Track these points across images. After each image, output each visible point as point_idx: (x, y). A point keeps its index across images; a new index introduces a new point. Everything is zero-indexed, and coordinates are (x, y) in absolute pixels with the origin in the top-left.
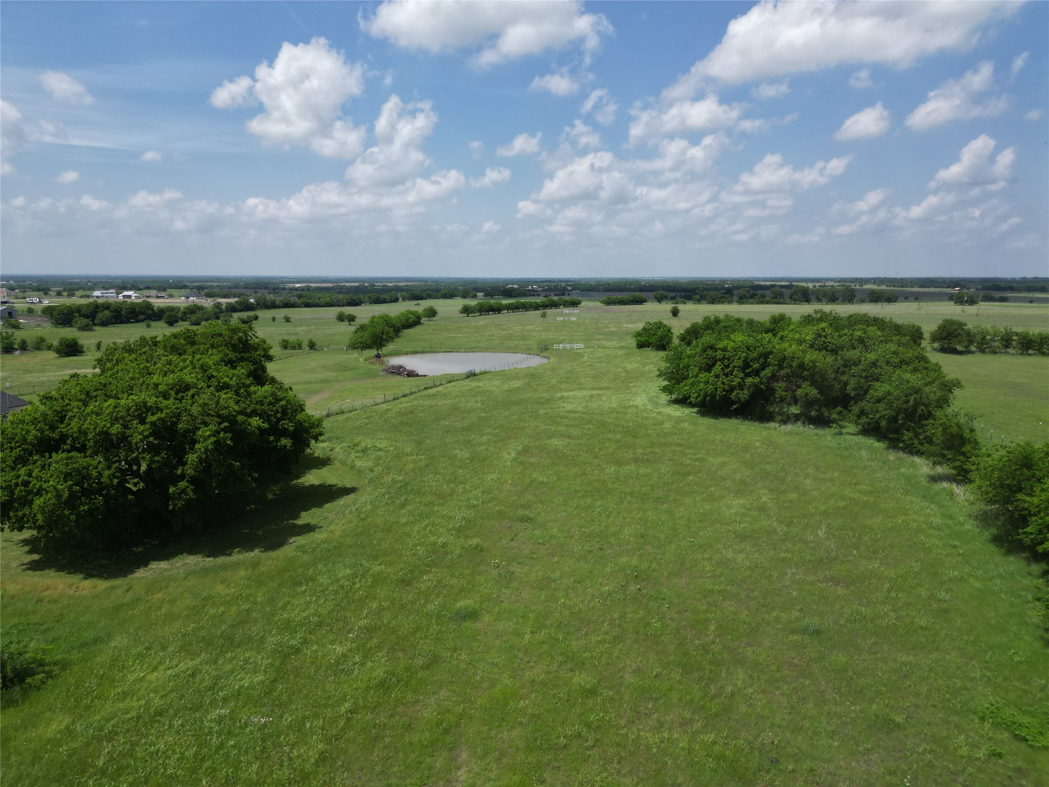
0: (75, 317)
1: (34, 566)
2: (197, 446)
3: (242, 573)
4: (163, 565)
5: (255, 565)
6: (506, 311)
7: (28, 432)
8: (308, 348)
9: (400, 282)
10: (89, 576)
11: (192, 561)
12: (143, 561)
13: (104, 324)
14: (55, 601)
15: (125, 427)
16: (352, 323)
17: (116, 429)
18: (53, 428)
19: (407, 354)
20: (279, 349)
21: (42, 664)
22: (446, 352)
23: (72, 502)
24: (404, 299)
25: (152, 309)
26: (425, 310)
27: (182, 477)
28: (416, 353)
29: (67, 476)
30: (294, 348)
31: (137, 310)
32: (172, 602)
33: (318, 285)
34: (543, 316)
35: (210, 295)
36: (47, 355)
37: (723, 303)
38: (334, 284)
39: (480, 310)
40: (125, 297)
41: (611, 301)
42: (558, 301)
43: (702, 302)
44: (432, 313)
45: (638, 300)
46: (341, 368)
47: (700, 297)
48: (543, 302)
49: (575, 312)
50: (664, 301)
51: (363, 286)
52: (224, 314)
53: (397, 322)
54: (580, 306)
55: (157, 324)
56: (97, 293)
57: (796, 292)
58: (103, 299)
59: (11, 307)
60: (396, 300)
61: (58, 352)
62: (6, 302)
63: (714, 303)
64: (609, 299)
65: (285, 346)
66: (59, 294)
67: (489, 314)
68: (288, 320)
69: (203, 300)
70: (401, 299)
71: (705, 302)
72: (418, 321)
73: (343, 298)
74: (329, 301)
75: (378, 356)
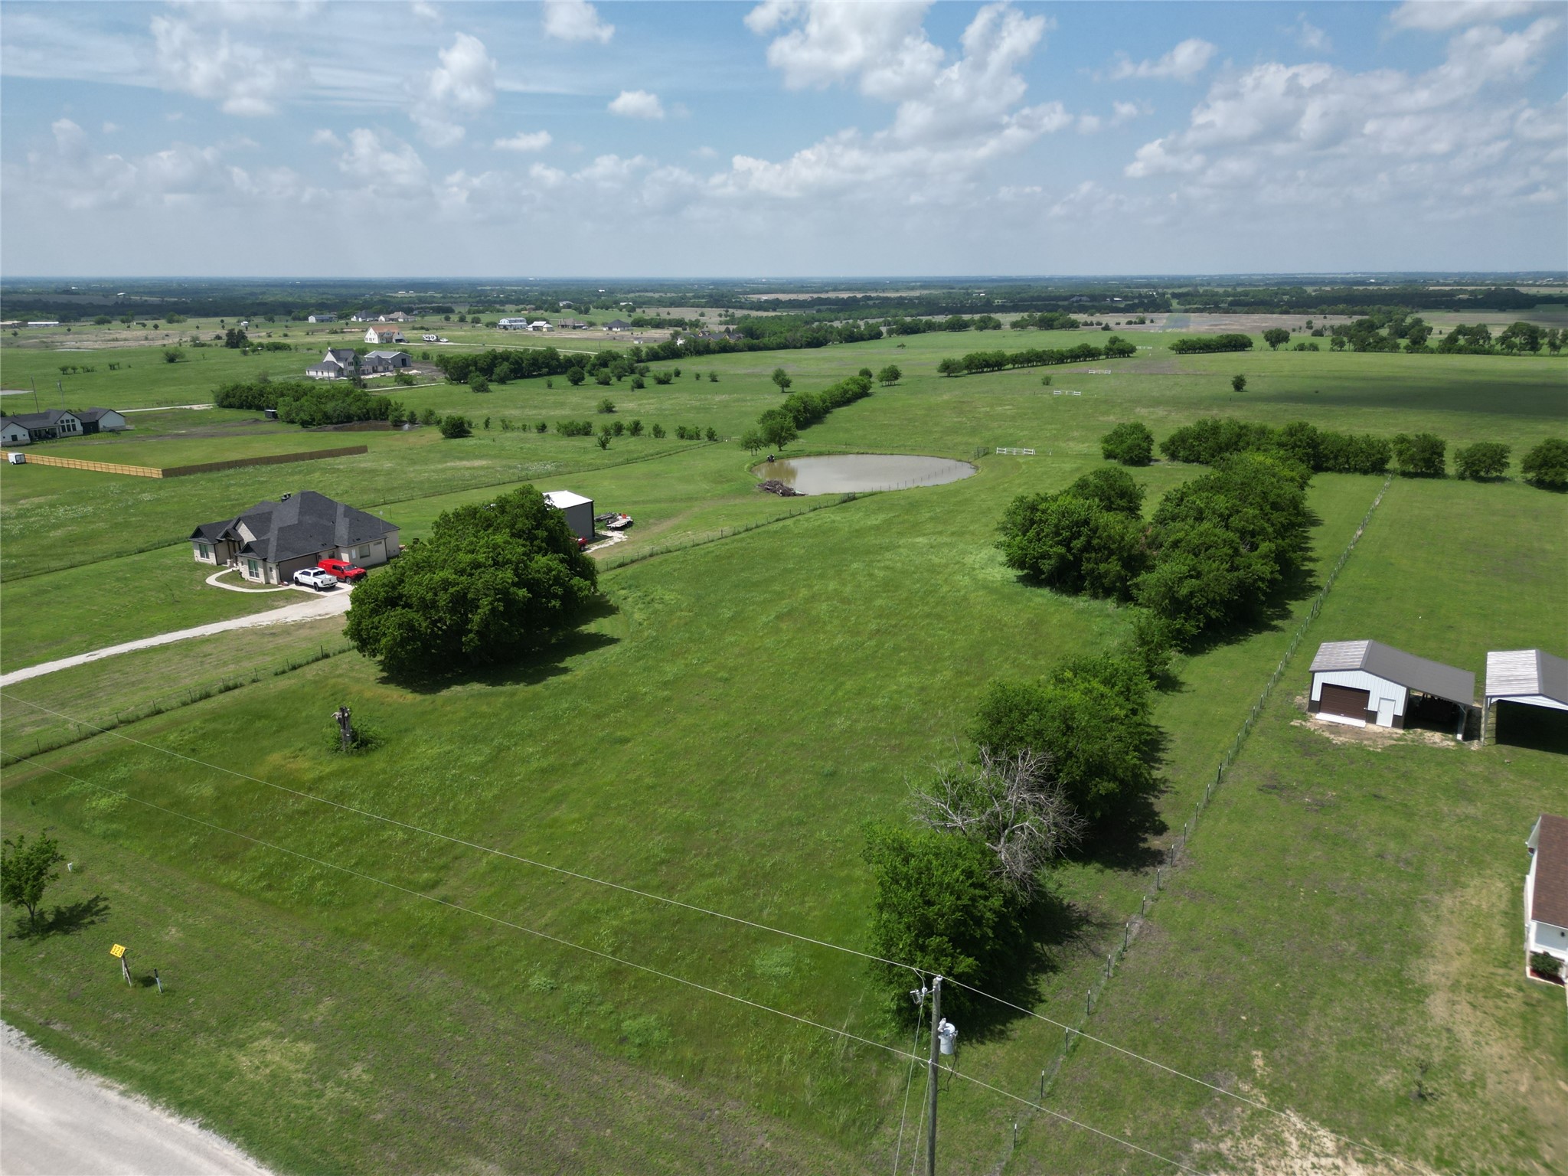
0: (471, 372)
1: (384, 681)
2: (479, 611)
3: (502, 699)
4: (459, 688)
5: (513, 694)
6: (1010, 366)
7: (379, 593)
8: (706, 439)
9: (913, 289)
10: (414, 691)
11: (476, 687)
12: (447, 684)
13: (502, 381)
14: (390, 705)
15: (436, 594)
16: (786, 390)
17: (429, 596)
18: (394, 588)
19: (809, 455)
20: (676, 437)
21: (375, 738)
23: (403, 642)
24: (890, 333)
25: (558, 360)
26: (884, 371)
27: (470, 631)
28: (820, 454)
29: (400, 626)
30: (691, 438)
31: (541, 360)
32: (454, 713)
33: (793, 297)
34: (1047, 382)
35: (639, 324)
36: (434, 434)
37: (1381, 350)
38: (815, 296)
39: (968, 367)
40: (536, 328)
41: (1186, 347)
42: (1096, 349)
43: (1346, 347)
44: (892, 375)
45: (1237, 344)
46: (719, 478)
47: (1345, 339)
48: (1071, 351)
49: (1105, 372)
50: (1282, 346)
51: (854, 300)
52: (642, 365)
53: (824, 401)
54: (1134, 354)
55: (561, 380)
56: (504, 322)
57: (1514, 333)
58: (511, 330)
59: (405, 351)
60: (878, 336)
61: (444, 432)
62: (400, 340)
63: (1364, 351)
64: (1184, 342)
65: (682, 434)
66: (462, 320)
67: (982, 372)
68: (714, 379)
69: (628, 333)
70: (885, 335)
71: (1352, 347)
72: (863, 392)
73: (802, 336)
74: (783, 340)
75: (771, 460)
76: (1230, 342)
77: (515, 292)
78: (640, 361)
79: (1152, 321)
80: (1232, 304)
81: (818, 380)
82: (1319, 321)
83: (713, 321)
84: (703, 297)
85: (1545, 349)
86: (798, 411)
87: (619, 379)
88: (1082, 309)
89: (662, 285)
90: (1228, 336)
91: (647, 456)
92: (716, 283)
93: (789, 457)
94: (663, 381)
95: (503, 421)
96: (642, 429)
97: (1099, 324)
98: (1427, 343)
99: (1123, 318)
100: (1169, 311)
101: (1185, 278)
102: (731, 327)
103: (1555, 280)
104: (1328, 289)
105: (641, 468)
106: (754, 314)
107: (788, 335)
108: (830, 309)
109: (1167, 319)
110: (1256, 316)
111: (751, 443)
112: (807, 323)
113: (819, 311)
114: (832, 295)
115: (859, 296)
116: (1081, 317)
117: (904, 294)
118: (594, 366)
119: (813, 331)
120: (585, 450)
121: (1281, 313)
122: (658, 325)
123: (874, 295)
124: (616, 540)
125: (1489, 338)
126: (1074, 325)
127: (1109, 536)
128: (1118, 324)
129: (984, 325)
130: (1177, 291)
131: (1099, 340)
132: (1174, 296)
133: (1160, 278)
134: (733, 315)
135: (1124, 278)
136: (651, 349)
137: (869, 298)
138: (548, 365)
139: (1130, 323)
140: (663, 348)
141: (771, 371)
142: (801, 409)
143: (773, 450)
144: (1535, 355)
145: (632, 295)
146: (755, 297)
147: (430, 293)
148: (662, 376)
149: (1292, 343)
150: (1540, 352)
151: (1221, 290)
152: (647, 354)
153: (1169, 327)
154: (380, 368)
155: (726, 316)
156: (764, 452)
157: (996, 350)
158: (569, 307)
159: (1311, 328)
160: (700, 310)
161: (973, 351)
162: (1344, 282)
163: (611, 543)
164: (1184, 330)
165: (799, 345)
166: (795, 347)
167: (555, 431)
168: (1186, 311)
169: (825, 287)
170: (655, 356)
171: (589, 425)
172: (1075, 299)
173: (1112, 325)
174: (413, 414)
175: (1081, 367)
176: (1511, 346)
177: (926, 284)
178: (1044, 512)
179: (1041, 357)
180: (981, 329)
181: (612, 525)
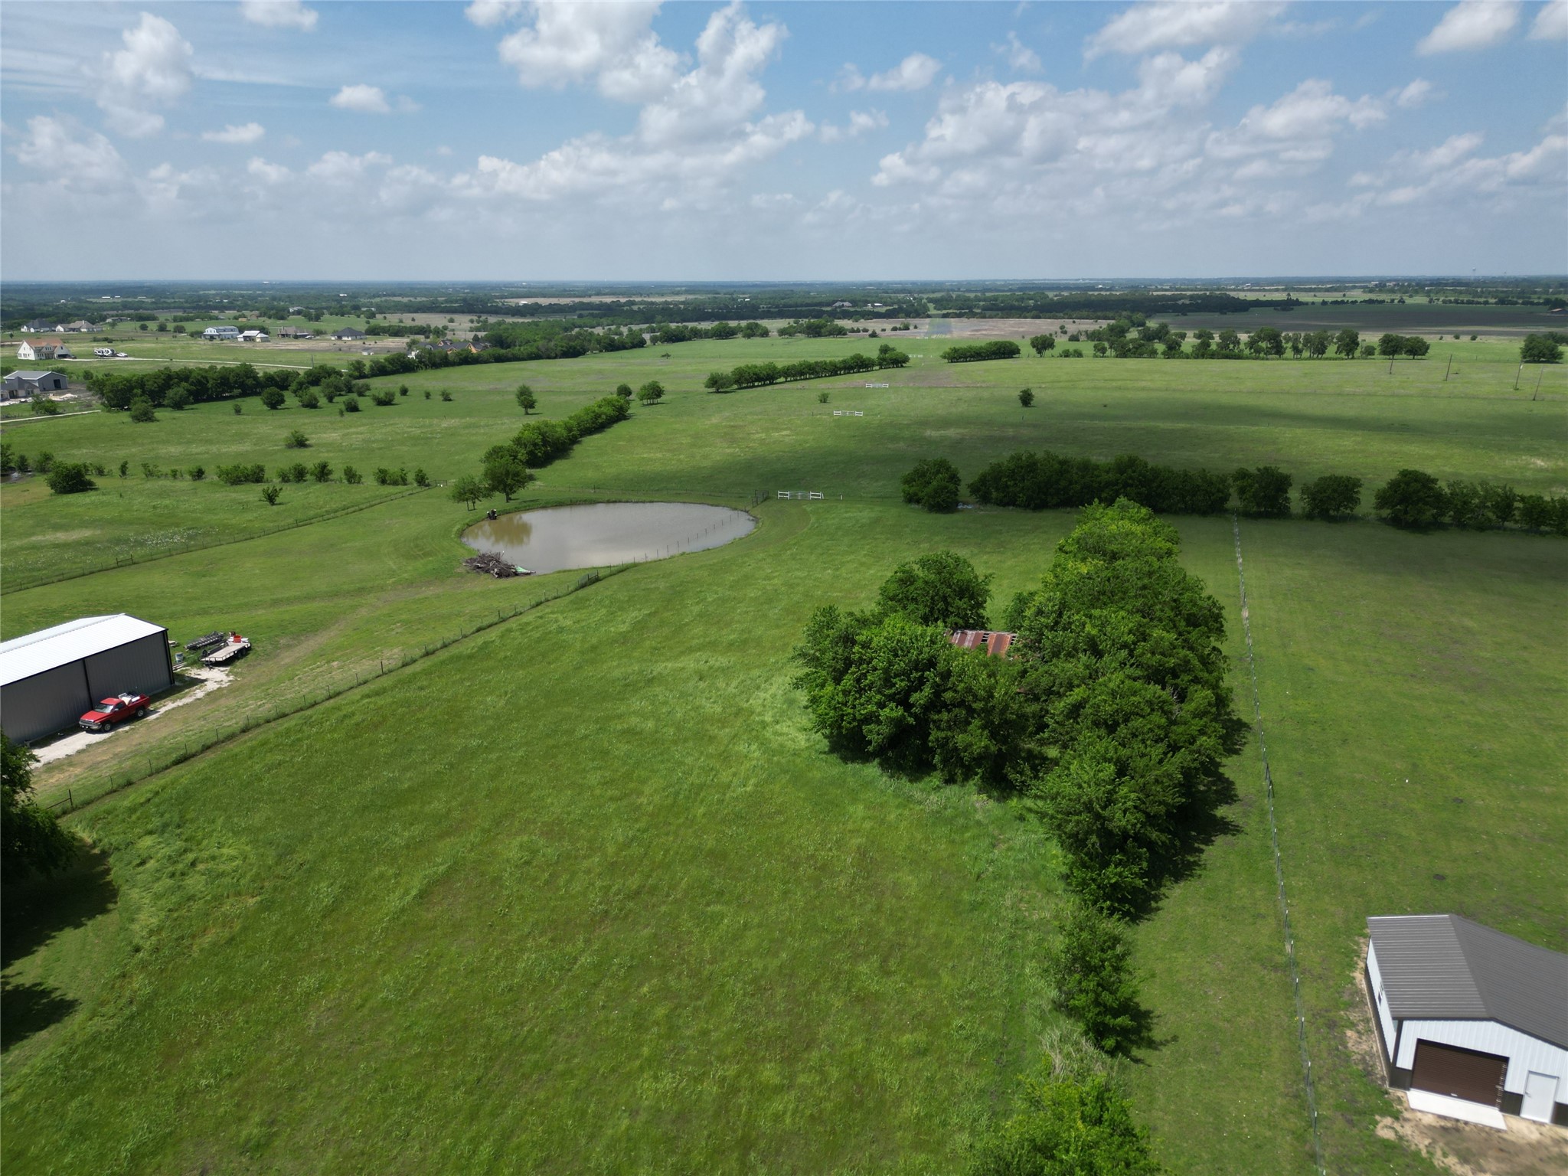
0: (136, 395)
6: (782, 379)
8: (415, 485)
9: (678, 293)
13: (178, 406)
16: (530, 411)
19: (544, 507)
20: (376, 483)
22: (609, 502)
24: (654, 340)
25: (255, 378)
30: (395, 483)
31: (232, 379)
33: (554, 301)
34: (824, 399)
35: (374, 331)
36: (39, 488)
37: (1140, 356)
38: (577, 300)
39: (737, 382)
40: (247, 339)
41: (958, 356)
42: (869, 359)
43: (1108, 353)
44: (654, 393)
45: (1005, 351)
46: (414, 549)
47: (1107, 345)
48: (844, 362)
49: (883, 386)
50: (1048, 352)
51: (618, 304)
52: (361, 382)
53: (570, 430)
54: (907, 364)
55: (255, 403)
56: (210, 331)
57: (1260, 338)
58: (217, 341)
59: (61, 371)
60: (641, 344)
61: (53, 485)
62: (64, 356)
63: (1126, 357)
64: (955, 350)
65: (383, 478)
66: (162, 329)
67: (754, 387)
68: (447, 398)
69: (359, 343)
70: (648, 342)
71: (1114, 354)
72: (620, 415)
73: (556, 345)
74: (534, 350)
75: (492, 516)
76: (999, 349)
77: (243, 296)
78: (363, 376)
79: (916, 327)
80: (985, 309)
81: (569, 398)
82: (1072, 327)
83: (462, 329)
84: (456, 301)
85: (1289, 353)
86: (535, 445)
87: (330, 399)
88: (846, 315)
89: (412, 289)
90: (996, 343)
91: (328, 512)
92: (473, 287)
93: (518, 510)
94: (385, 402)
95: (145, 466)
96: (330, 472)
97: (865, 330)
98: (1182, 348)
99: (889, 324)
100: (929, 316)
101: (937, 283)
102: (481, 334)
103: (1253, 285)
104: (1066, 294)
105: (314, 533)
106: (510, 320)
107: (540, 343)
108: (592, 315)
109: (929, 324)
110: (1012, 321)
111: (467, 493)
112: (566, 329)
113: (580, 316)
114: (595, 300)
115: (623, 300)
116: (846, 324)
117: (669, 299)
118: (301, 385)
119: (571, 338)
120: (245, 507)
121: (1033, 318)
122: (397, 332)
123: (638, 299)
124: (211, 686)
125: (1239, 343)
126: (841, 332)
127: (969, 690)
128: (884, 330)
129: (751, 332)
130: (932, 296)
131: (870, 350)
132: (930, 300)
133: (913, 283)
134: (486, 321)
135: (880, 284)
136: (376, 363)
137: (633, 303)
138: (242, 385)
139: (895, 329)
140: (391, 361)
141: (515, 388)
142: (539, 441)
143: (498, 500)
144: (1280, 358)
145: (378, 300)
146: (513, 302)
147: (139, 298)
148: (382, 395)
149: (1058, 349)
150: (1285, 356)
151: (972, 295)
152: (372, 368)
153: (933, 333)
154: (21, 393)
155: (478, 322)
156: (484, 506)
157: (767, 361)
158: (299, 313)
159: (1065, 333)
160: (448, 316)
161: (741, 363)
162: (1077, 287)
163: (199, 693)
164: (948, 336)
165: (553, 355)
166: (549, 358)
167: (216, 478)
168: (945, 316)
169: (587, 291)
170: (380, 370)
171: (261, 469)
172: (837, 304)
173: (878, 332)
174: (23, 459)
175: (857, 379)
176: (1258, 351)
177: (692, 289)
178: (865, 645)
179: (814, 369)
180: (749, 336)
181: (213, 658)
